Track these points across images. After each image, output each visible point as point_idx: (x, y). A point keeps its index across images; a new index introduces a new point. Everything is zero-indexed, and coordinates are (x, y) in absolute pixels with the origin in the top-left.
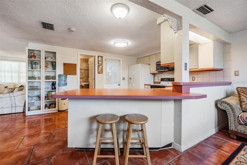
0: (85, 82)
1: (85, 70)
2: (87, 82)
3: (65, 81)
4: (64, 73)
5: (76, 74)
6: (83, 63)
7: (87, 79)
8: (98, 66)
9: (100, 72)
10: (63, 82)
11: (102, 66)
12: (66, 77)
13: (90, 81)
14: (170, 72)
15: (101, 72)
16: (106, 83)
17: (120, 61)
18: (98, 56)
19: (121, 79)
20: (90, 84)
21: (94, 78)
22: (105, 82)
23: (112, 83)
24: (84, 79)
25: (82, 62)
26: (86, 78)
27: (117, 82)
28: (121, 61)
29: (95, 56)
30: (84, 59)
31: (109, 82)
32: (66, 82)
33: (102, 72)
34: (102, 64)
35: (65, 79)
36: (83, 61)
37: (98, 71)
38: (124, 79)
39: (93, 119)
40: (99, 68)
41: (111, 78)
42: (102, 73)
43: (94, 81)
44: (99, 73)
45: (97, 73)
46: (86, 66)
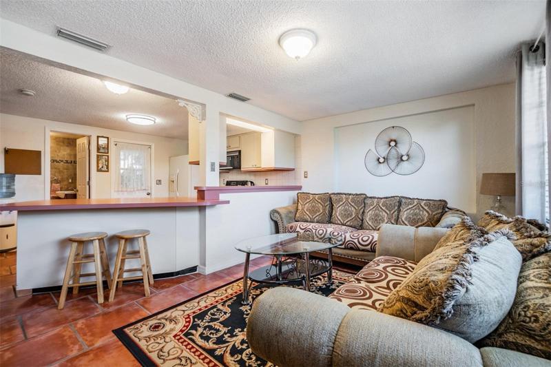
0: (67, 190)
1: (67, 162)
2: (72, 190)
3: (8, 187)
4: (7, 171)
5: (39, 173)
6: (62, 148)
7: (72, 183)
8: (98, 156)
9: (103, 169)
10: (4, 190)
11: (108, 156)
12: (13, 179)
13: (78, 187)
14: (235, 171)
15: (105, 169)
16: (118, 191)
17: (150, 147)
18: (98, 137)
19: (154, 182)
20: (78, 194)
21: (88, 180)
22: (116, 190)
23: (131, 191)
24: (65, 183)
25: (57, 144)
26: (70, 181)
27: (143, 188)
28: (153, 147)
29: (89, 137)
30: (64, 138)
31: (125, 189)
32: (11, 190)
33: (107, 168)
34: (108, 153)
35: (10, 183)
36: (63, 142)
37: (98, 166)
38: (159, 182)
39: (65, 242)
40: (100, 162)
41: (129, 181)
42: (108, 171)
43: (88, 187)
44: (99, 170)
45: (96, 169)
46: (70, 155)
